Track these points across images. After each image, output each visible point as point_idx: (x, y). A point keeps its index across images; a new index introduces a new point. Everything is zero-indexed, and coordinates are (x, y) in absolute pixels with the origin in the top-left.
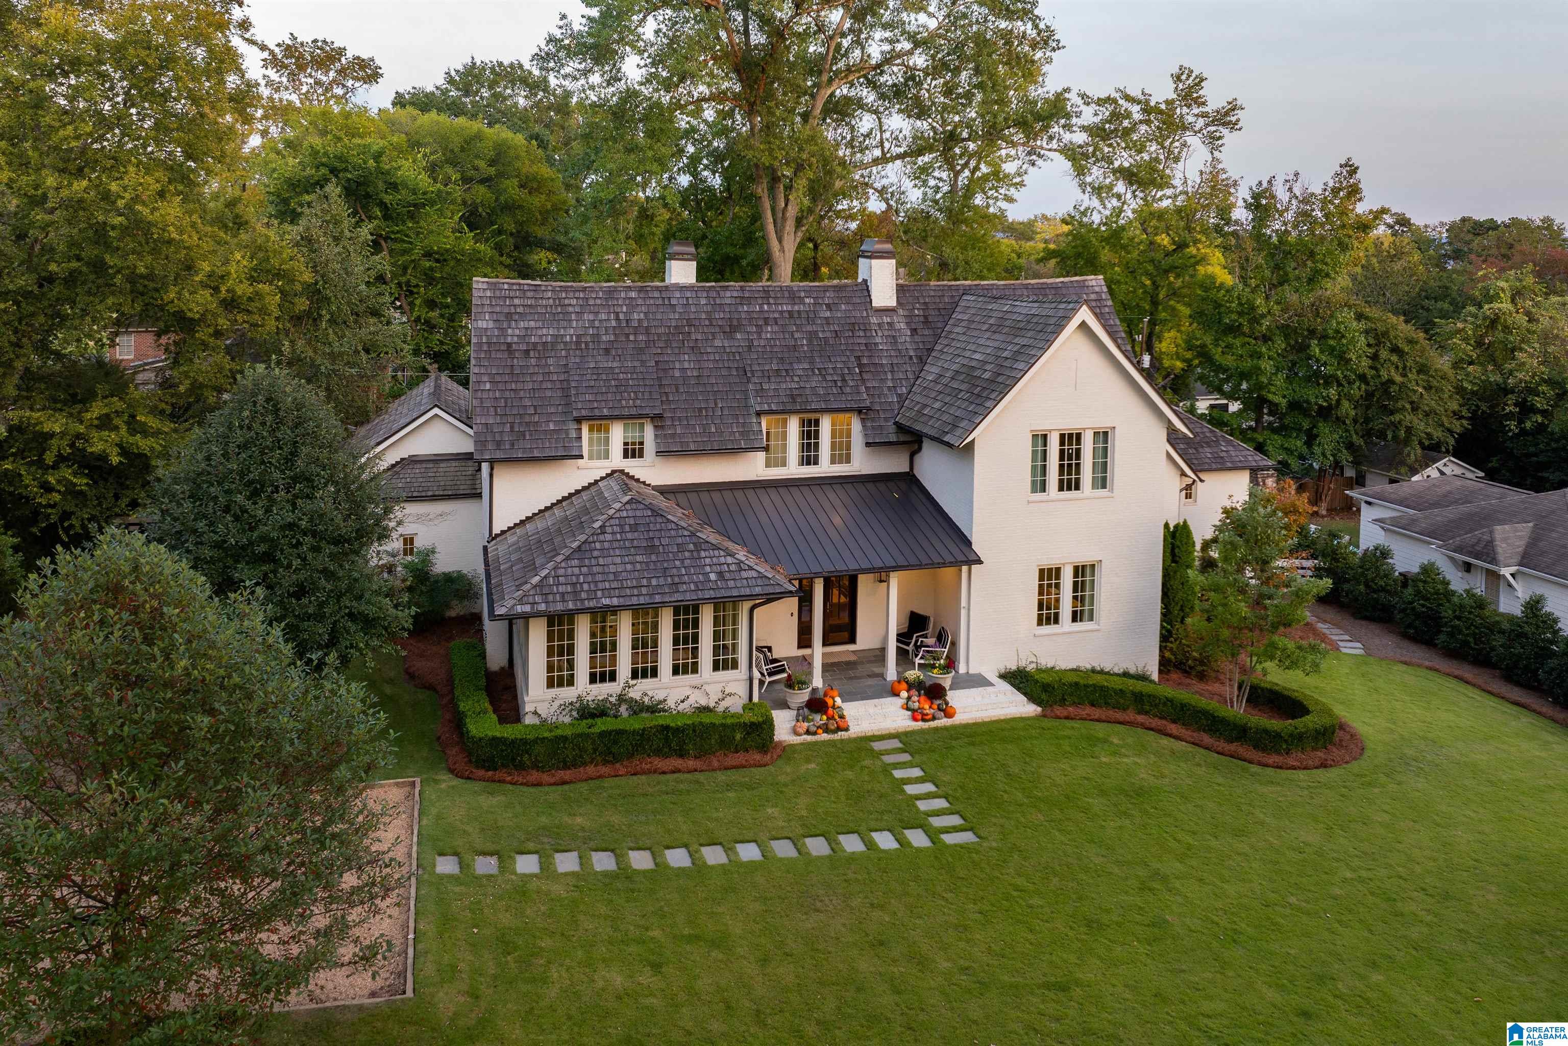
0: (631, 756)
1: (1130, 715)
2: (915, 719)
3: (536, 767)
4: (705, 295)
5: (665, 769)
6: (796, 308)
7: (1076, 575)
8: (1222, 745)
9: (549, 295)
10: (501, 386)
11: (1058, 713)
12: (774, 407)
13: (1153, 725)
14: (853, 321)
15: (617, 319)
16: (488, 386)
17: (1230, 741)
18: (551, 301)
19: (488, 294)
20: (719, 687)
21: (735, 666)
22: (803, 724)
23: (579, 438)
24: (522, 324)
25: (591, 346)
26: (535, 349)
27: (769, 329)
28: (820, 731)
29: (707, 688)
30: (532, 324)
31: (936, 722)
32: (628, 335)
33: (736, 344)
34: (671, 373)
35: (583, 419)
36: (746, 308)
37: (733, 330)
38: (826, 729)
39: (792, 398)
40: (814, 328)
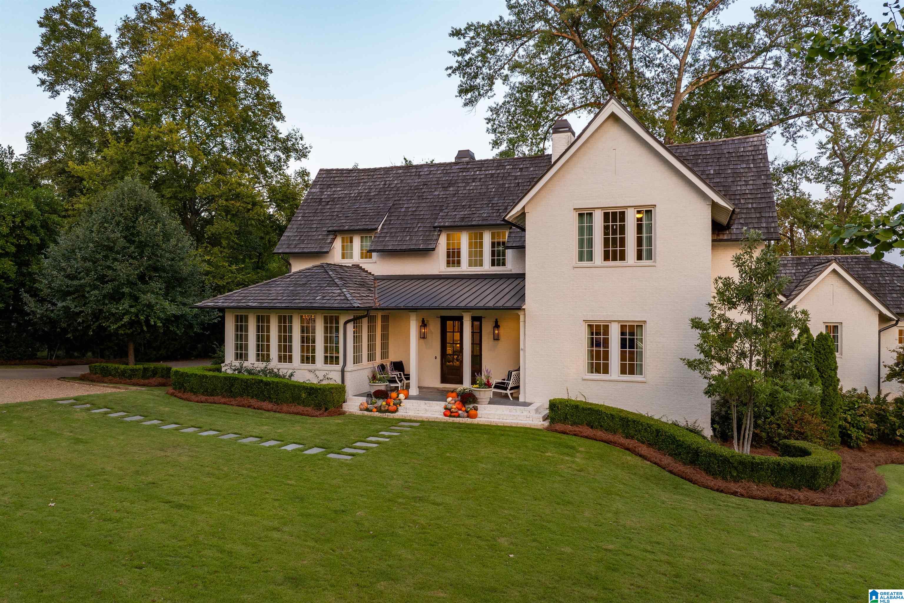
2: (445, 415)
3: (191, 391)
4: (442, 168)
6: (498, 171)
7: (623, 333)
10: (306, 219)
11: (557, 428)
12: (449, 224)
14: (534, 176)
15: (385, 184)
19: (324, 176)
20: (324, 373)
21: (338, 363)
22: (366, 405)
23: (332, 243)
24: (334, 189)
25: (363, 198)
26: (333, 200)
27: (474, 184)
28: (375, 410)
29: (317, 372)
30: (339, 189)
31: (458, 419)
32: (385, 191)
33: (448, 193)
34: (399, 210)
35: (337, 233)
36: (464, 174)
37: (450, 184)
38: (379, 410)
39: (462, 219)
40: (505, 182)
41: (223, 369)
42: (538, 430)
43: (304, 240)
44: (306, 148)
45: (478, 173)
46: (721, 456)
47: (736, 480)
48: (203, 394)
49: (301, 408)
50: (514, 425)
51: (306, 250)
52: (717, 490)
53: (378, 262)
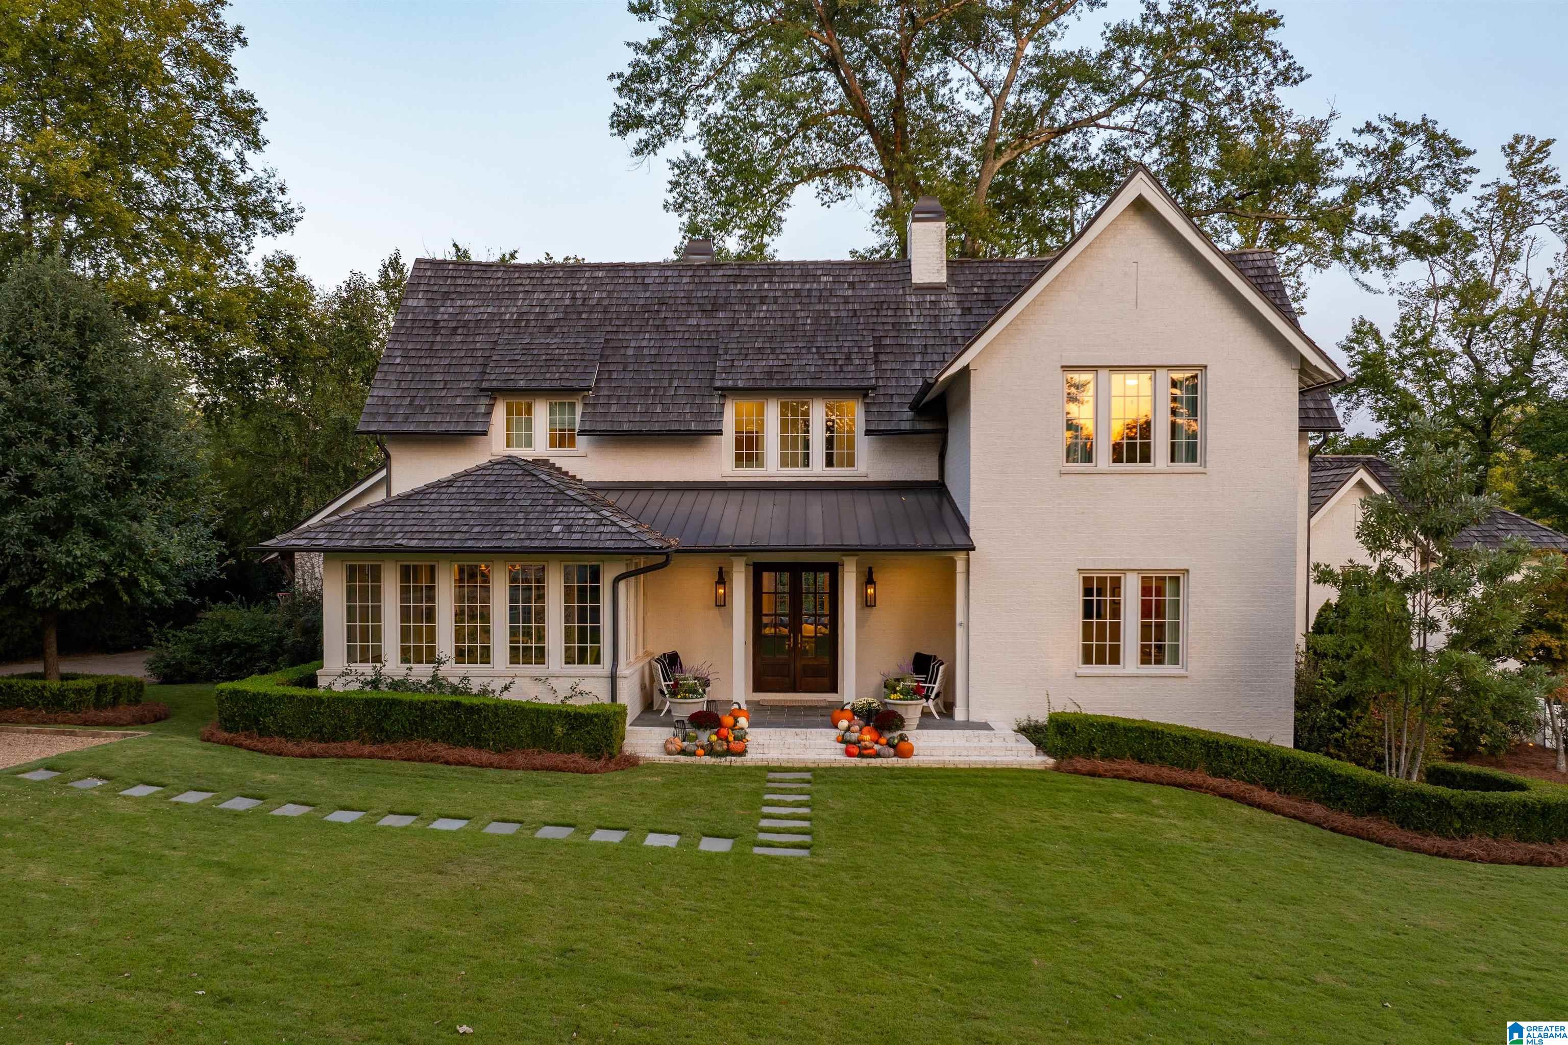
0: (408, 737)
1: (1200, 776)
2: (849, 754)
3: (282, 733)
4: (690, 273)
5: (451, 759)
6: (808, 286)
7: (1146, 591)
8: (1346, 820)
9: (500, 274)
10: (412, 361)
11: (1079, 766)
12: (740, 384)
13: (1233, 790)
14: (882, 299)
15: (574, 298)
16: (398, 361)
17: (1358, 813)
18: (500, 281)
19: (429, 273)
20: (570, 682)
21: (597, 661)
22: (678, 741)
23: (489, 414)
24: (459, 303)
25: (533, 323)
26: (466, 326)
27: (765, 308)
28: (701, 752)
29: (553, 682)
30: (471, 303)
31: (879, 760)
32: (581, 313)
33: (716, 322)
34: (622, 351)
35: (496, 395)
36: (739, 287)
37: (716, 308)
38: (710, 751)
39: (770, 375)
40: (826, 307)
41: (322, 682)
42: (1039, 771)
43: (422, 408)
44: (292, 211)
45: (766, 286)
46: (1434, 797)
47: (1464, 835)
48: (310, 738)
49: (559, 759)
50: (988, 766)
51: (431, 428)
52: (1438, 854)
53: (590, 456)
